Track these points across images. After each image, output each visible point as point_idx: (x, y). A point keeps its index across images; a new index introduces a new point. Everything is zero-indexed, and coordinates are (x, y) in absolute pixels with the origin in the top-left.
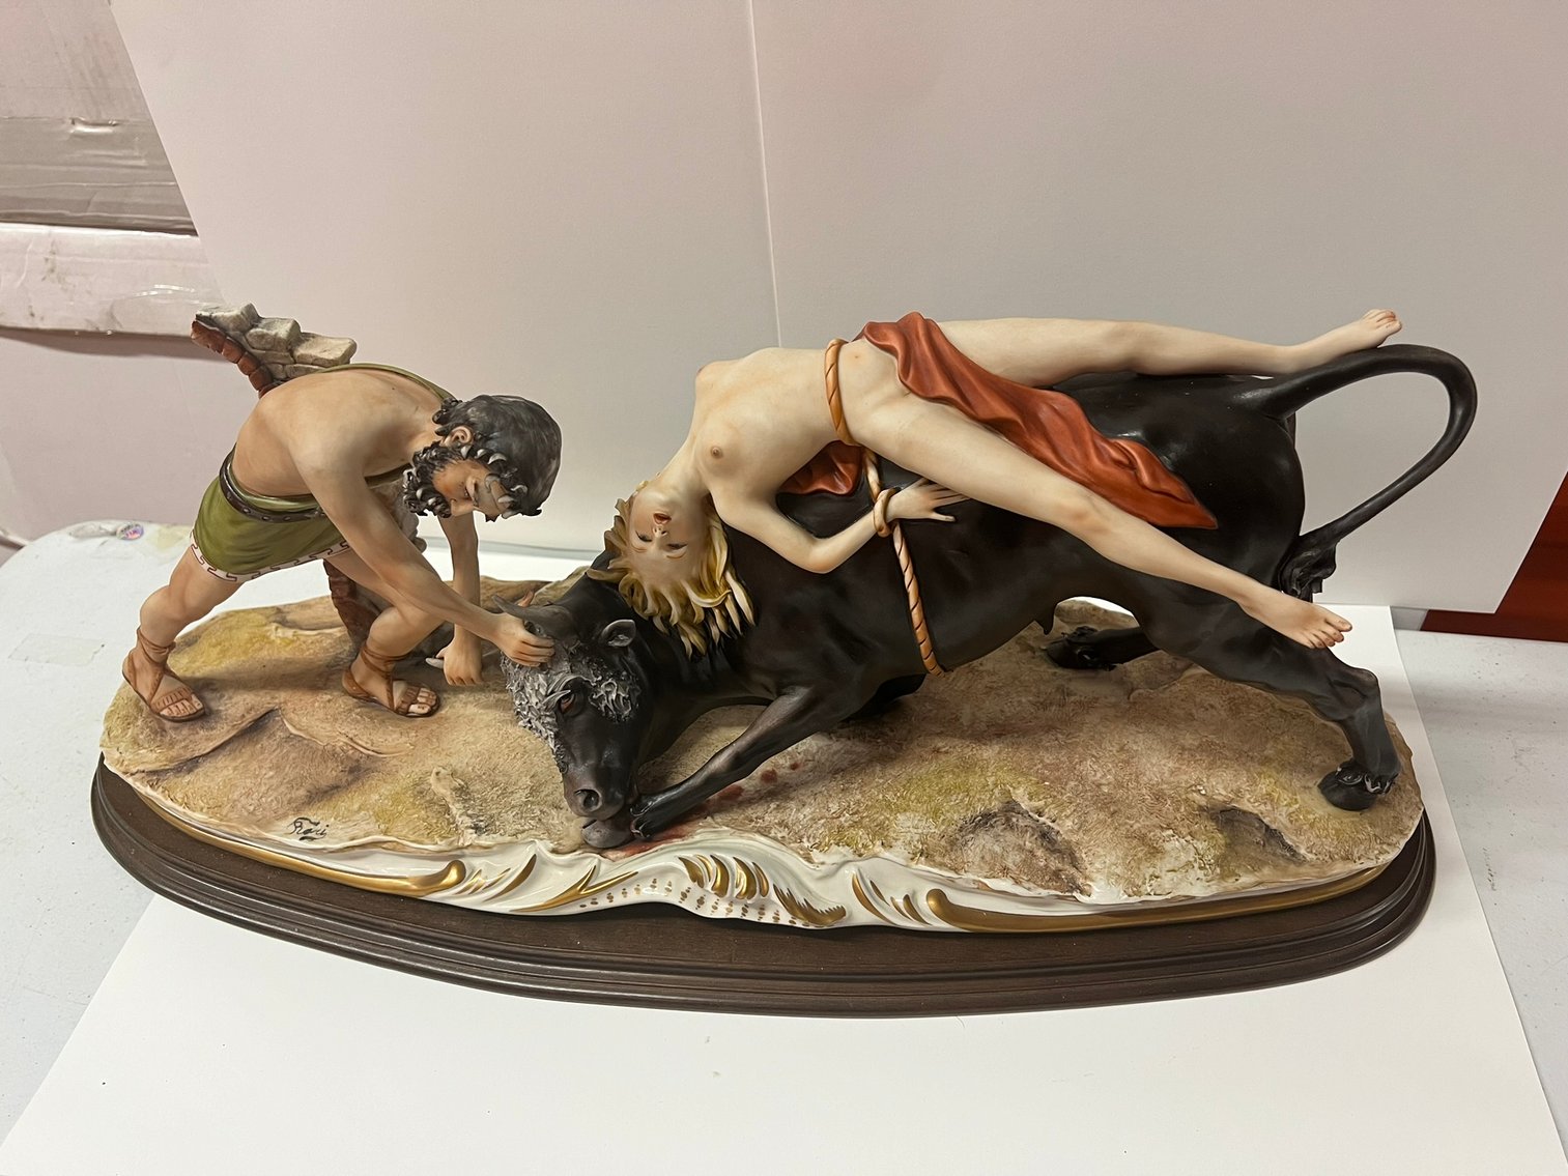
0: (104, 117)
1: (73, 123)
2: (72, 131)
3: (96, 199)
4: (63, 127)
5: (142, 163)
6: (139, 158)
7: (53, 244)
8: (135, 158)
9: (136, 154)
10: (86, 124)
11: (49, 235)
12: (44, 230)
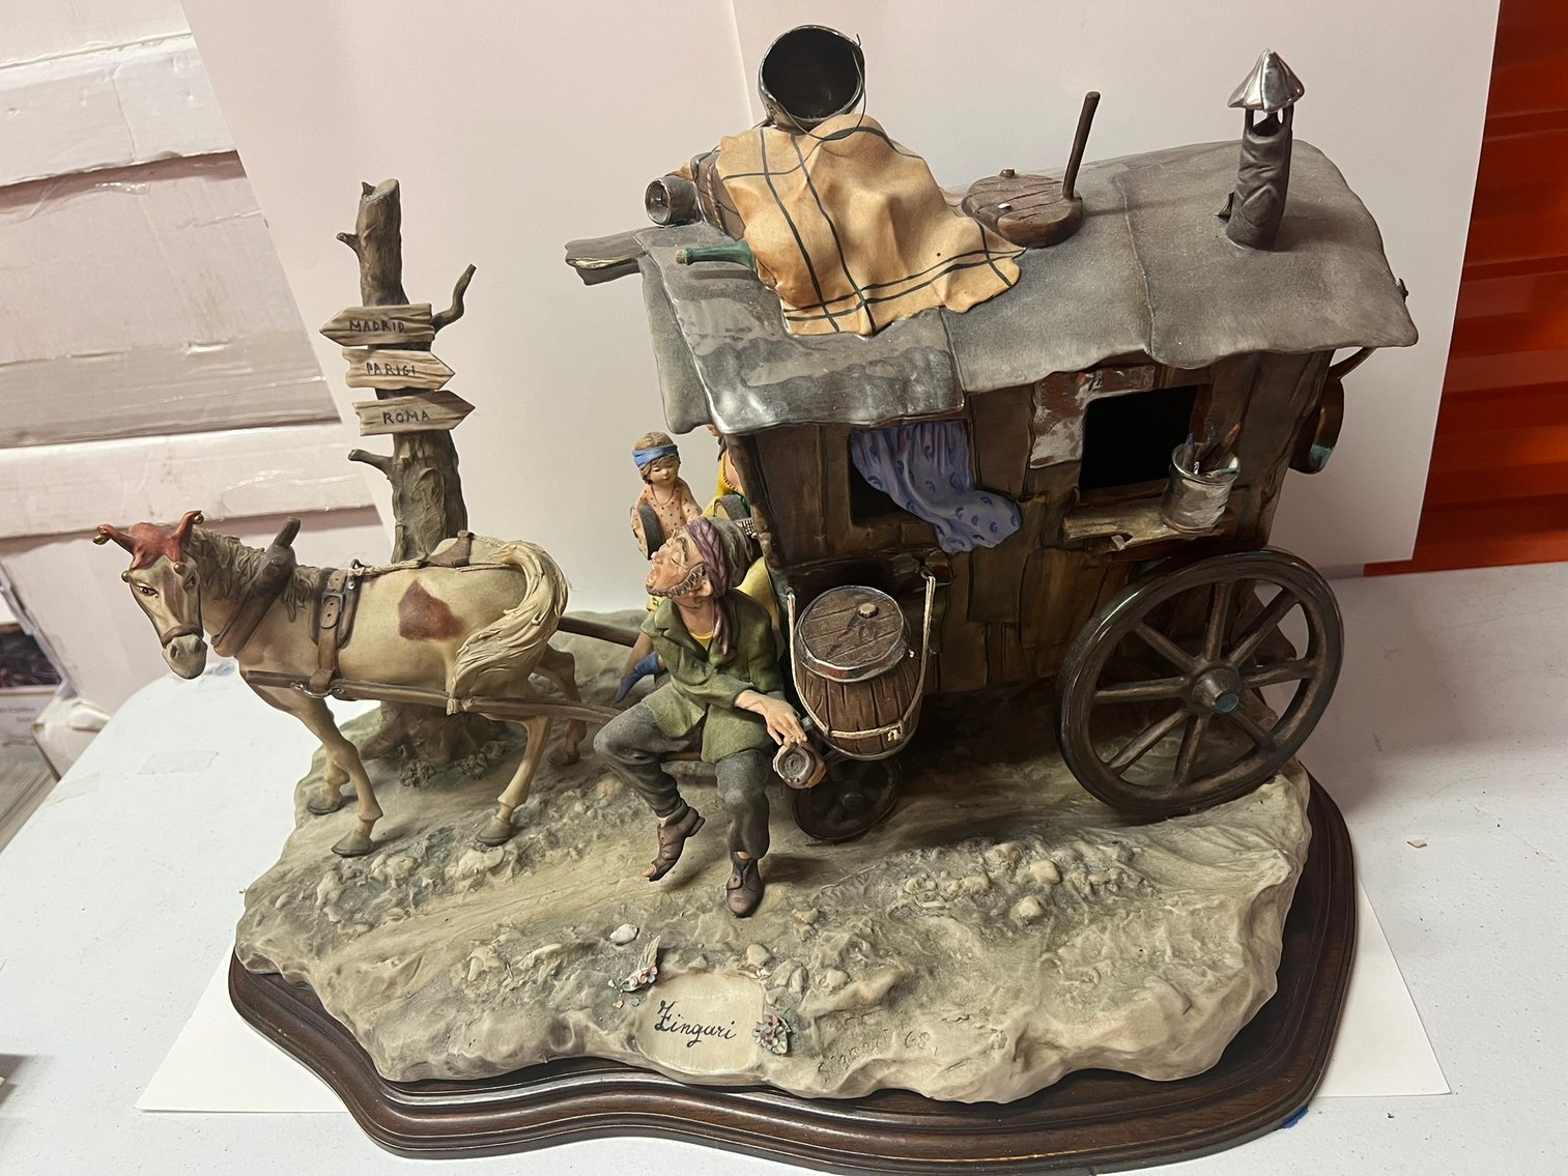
0: (216, 338)
1: (190, 345)
2: (189, 353)
3: (208, 407)
4: (182, 350)
5: (249, 370)
6: (246, 367)
7: (169, 451)
8: (240, 367)
9: (245, 363)
10: (201, 345)
11: (167, 443)
12: (161, 440)
